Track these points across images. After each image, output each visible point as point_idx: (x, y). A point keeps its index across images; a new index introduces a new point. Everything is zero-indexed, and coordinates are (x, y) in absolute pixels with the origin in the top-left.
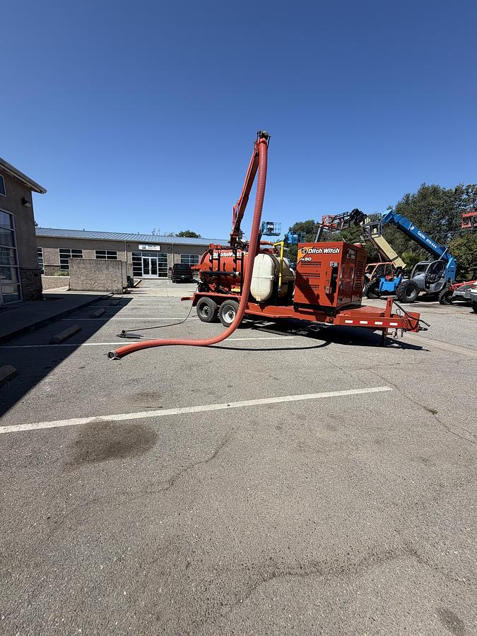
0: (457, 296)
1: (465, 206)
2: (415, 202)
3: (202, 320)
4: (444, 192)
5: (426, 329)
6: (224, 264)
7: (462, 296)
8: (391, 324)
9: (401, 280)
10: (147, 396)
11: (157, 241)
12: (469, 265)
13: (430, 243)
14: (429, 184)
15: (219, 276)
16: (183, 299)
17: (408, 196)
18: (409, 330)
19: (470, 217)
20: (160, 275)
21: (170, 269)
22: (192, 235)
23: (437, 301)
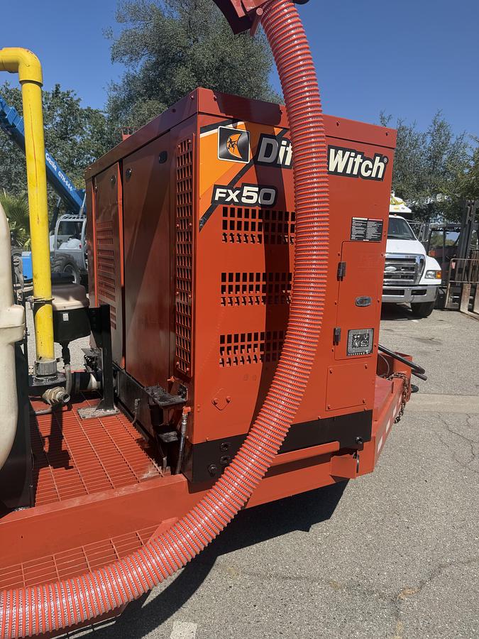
13: (64, 179)
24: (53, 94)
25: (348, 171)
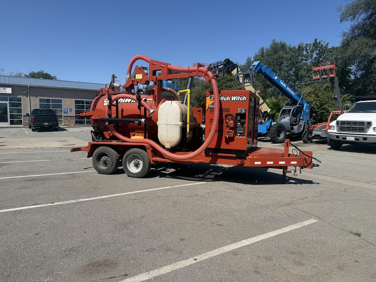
0: (316, 135)
1: (306, 61)
2: (268, 55)
3: (100, 172)
4: (290, 48)
5: (318, 166)
6: (122, 110)
7: (319, 136)
8: (292, 163)
9: (271, 123)
10: (100, 265)
11: (7, 82)
12: (318, 109)
13: (290, 90)
14: (278, 41)
15: (117, 124)
16: (74, 150)
17: (262, 49)
18: (306, 167)
19: (319, 71)
20: (12, 123)
21: (28, 115)
22: (47, 77)
23: (301, 140)
24: (313, 44)
25: (236, 100)
